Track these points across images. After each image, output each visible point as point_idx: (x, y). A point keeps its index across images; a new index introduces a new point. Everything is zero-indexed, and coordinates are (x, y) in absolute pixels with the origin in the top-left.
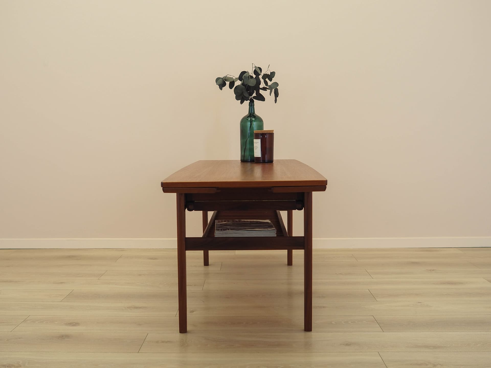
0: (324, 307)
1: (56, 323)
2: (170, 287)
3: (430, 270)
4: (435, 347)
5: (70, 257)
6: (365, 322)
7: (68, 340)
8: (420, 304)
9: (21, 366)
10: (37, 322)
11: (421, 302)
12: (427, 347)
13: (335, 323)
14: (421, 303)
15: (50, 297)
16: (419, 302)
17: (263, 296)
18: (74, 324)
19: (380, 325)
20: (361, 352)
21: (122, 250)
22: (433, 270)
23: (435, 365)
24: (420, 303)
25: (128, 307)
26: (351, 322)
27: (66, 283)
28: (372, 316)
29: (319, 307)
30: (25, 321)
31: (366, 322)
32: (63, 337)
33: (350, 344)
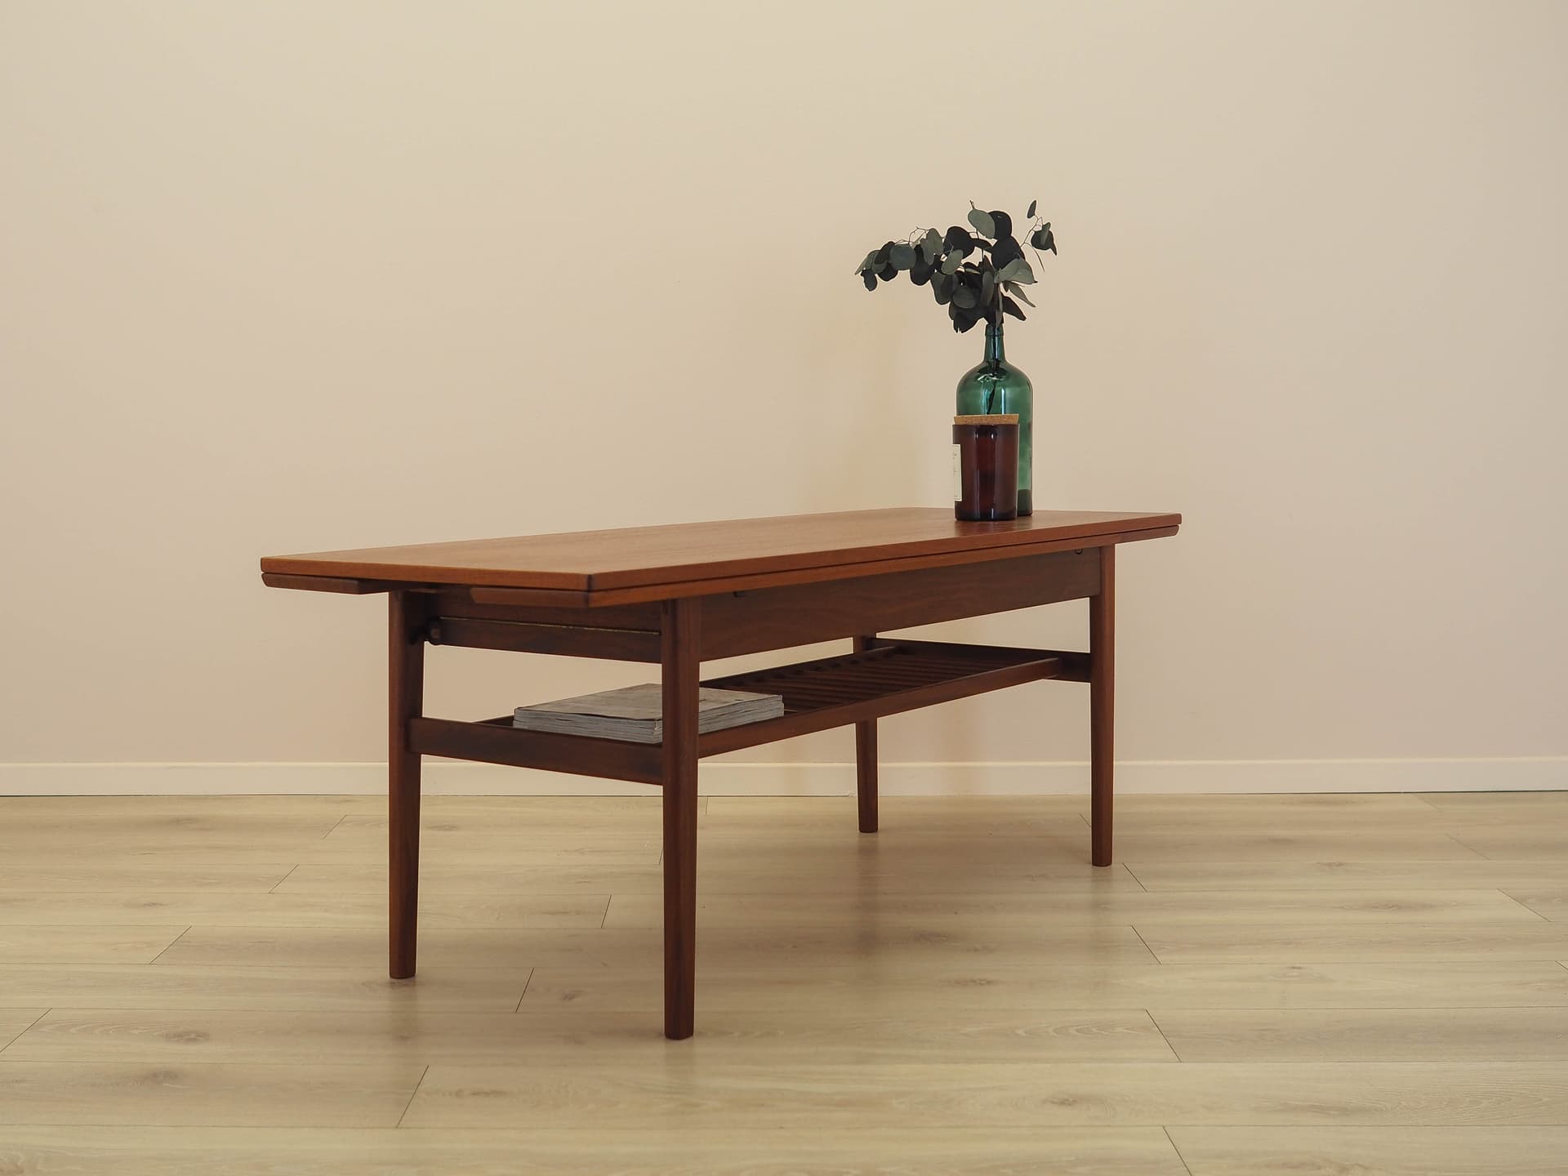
0: (989, 982)
1: (136, 1032)
2: (497, 918)
3: (1329, 865)
4: (1345, 1111)
5: (177, 823)
6: (1120, 1029)
7: (172, 1086)
8: (1295, 973)
9: (22, 1172)
10: (73, 1030)
11: (1301, 966)
12: (1320, 1109)
13: (1024, 1034)
14: (1299, 968)
15: (114, 949)
16: (1294, 968)
17: (795, 947)
18: (193, 1036)
19: (1169, 1039)
20: (1109, 1126)
21: (347, 799)
22: (1340, 865)
23: (1344, 1169)
24: (1296, 970)
25: (363, 984)
26: (1077, 1031)
27: (166, 905)
28: (1142, 1010)
29: (974, 981)
30: (35, 1026)
31: (1127, 1029)
32: (159, 1079)
33: (1074, 1101)
